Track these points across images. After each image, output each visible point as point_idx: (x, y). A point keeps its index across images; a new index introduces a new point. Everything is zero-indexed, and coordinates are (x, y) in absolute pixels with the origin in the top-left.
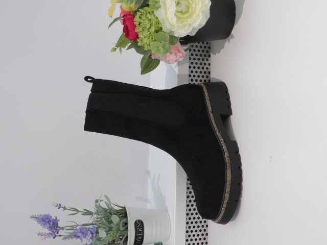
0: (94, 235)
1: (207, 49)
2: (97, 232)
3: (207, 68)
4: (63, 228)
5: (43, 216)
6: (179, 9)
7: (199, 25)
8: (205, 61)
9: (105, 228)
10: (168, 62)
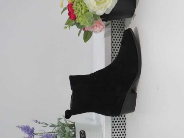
2: (56, 137)
4: (36, 134)
5: (25, 126)
7: (111, 7)
9: (61, 135)
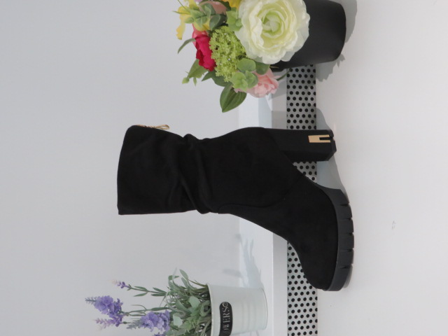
0: (167, 323)
1: (312, 73)
2: (171, 319)
3: (312, 99)
4: (127, 314)
5: (102, 298)
6: (268, 28)
7: (294, 48)
8: (309, 90)
9: (181, 313)
10: (257, 96)
